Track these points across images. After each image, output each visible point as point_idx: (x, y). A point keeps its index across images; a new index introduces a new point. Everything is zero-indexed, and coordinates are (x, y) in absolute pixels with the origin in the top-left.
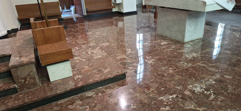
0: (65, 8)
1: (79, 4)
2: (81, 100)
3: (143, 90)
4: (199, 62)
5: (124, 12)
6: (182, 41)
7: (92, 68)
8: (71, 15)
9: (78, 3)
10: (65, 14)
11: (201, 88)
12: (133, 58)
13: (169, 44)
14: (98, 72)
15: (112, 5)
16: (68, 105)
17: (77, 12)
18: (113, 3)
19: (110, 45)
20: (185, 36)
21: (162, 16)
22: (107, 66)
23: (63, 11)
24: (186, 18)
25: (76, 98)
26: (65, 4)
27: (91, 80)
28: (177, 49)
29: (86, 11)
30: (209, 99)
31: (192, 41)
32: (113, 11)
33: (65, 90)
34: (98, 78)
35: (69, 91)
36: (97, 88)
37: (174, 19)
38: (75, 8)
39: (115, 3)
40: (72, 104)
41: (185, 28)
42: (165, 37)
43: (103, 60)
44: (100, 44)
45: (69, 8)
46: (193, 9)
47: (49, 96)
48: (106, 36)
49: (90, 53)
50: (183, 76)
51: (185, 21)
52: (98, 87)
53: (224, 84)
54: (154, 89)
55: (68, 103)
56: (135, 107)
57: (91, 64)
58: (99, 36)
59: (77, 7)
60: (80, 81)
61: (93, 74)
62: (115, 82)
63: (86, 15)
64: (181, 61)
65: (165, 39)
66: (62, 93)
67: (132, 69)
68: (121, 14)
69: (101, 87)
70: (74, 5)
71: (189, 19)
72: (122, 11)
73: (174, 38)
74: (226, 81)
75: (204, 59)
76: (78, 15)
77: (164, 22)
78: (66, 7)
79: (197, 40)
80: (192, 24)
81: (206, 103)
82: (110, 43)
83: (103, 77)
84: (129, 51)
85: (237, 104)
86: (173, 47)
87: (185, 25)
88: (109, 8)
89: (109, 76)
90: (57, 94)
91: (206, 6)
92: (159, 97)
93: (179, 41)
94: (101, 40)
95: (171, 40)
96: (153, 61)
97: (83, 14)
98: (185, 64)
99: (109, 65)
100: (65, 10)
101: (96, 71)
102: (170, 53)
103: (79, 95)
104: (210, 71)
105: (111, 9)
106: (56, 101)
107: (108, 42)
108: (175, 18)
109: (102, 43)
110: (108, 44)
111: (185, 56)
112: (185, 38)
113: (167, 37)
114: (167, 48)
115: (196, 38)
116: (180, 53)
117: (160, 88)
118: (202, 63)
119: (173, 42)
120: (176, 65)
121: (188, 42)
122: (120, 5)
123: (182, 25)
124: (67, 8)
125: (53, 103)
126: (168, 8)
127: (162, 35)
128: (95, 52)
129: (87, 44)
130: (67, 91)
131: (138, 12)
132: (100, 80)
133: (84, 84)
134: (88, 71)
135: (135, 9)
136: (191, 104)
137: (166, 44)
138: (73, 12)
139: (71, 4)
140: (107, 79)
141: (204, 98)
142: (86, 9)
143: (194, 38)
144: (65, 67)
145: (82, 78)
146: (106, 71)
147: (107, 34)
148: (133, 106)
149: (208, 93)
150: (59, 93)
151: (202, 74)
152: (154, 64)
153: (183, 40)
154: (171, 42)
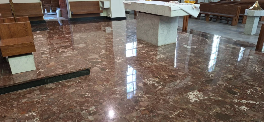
0: (51, 11)
1: (65, 7)
2: (40, 91)
3: (102, 83)
4: (163, 62)
5: (113, 17)
6: (156, 45)
7: (57, 64)
8: (56, 17)
9: (63, 5)
10: (49, 17)
11: (154, 81)
12: (104, 58)
13: (144, 47)
14: (62, 67)
15: (100, 9)
16: (26, 94)
17: (62, 16)
18: (101, 7)
19: (86, 47)
20: (158, 40)
21: (140, 21)
22: (73, 62)
23: (48, 14)
24: (158, 23)
25: (35, 89)
26: (51, 7)
27: (53, 73)
28: (149, 52)
29: (72, 14)
30: (156, 89)
31: (165, 45)
32: (101, 16)
33: (25, 81)
34: (60, 71)
35: (28, 81)
36: (58, 81)
37: (149, 24)
38: (61, 11)
39: (103, 7)
40: (30, 94)
41: (158, 32)
42: (142, 41)
43: (71, 58)
44: (76, 45)
45: (54, 11)
46: (162, 14)
47: (7, 85)
48: (85, 38)
49: (61, 52)
50: (143, 73)
51: (158, 26)
52: (60, 81)
53: (175, 78)
54: (113, 82)
55: (26, 93)
56: (89, 95)
57: (58, 60)
58: (78, 38)
59: (63, 10)
60: (42, 74)
61: (56, 68)
62: (78, 77)
63: (71, 18)
64: (147, 61)
65: (142, 43)
66: (21, 83)
67: (99, 67)
68: (109, 19)
69: (63, 81)
70: (60, 8)
71: (161, 24)
72: (110, 16)
73: (150, 42)
74: (178, 77)
75: (168, 60)
76: (63, 18)
77: (142, 27)
78: (52, 9)
79: (170, 44)
80: (164, 29)
81: (152, 92)
82: (87, 45)
83: (66, 71)
84: (103, 51)
85: (177, 93)
86: (145, 50)
87: (158, 29)
88: (96, 12)
89: (72, 70)
90: (16, 83)
91: (172, 12)
92: (115, 88)
93: (153, 45)
94: (78, 42)
95: (147, 44)
96: (122, 61)
97: (69, 17)
98: (149, 63)
99: (75, 62)
100: (51, 13)
101: (60, 66)
102: (141, 54)
103: (39, 87)
104: (169, 69)
105: (99, 14)
106: (15, 91)
107: (85, 43)
108: (150, 22)
109: (78, 44)
110: (84, 45)
111: (153, 57)
112: (158, 42)
113: (144, 41)
114: (140, 50)
115: (170, 43)
116: (150, 54)
117: (119, 81)
118: (164, 63)
119: (148, 46)
120: (142, 64)
121: (161, 46)
122: (108, 10)
123: (155, 29)
124: (53, 11)
125: (12, 92)
126: (145, 13)
127: (141, 39)
128: (66, 51)
129: (60, 43)
130: (26, 81)
131: (127, 18)
132: (61, 74)
133: (45, 76)
134: (53, 66)
135: (124, 15)
136: (139, 93)
137: (141, 47)
138: (58, 15)
139: (57, 7)
140: (70, 73)
141: (152, 88)
142: (71, 12)
143: (167, 43)
144: (27, 60)
145: (44, 72)
146: (70, 67)
147: (87, 36)
148: (87, 95)
149: (158, 85)
150: (18, 83)
151: (160, 71)
152: (122, 63)
153: (157, 43)
154: (146, 46)
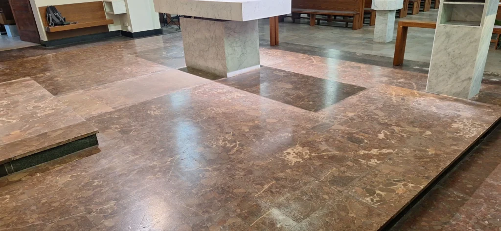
4: (238, 104)
5: (134, 31)
6: (224, 76)
7: (27, 133)
11: (225, 139)
12: (124, 110)
14: (37, 138)
15: (107, 17)
18: (107, 13)
20: (226, 67)
22: (60, 126)
24: (223, 35)
27: (20, 151)
28: (212, 89)
29: (46, 31)
30: (229, 153)
32: (110, 31)
34: (34, 146)
36: (34, 166)
37: (206, 38)
39: (112, 13)
41: (225, 52)
43: (55, 117)
49: (31, 108)
52: (38, 164)
53: (262, 130)
56: (101, 183)
57: (28, 126)
62: (73, 152)
63: (46, 40)
67: (116, 128)
68: (128, 35)
69: (43, 164)
72: (129, 29)
73: (212, 72)
74: (266, 127)
75: (247, 100)
77: (193, 45)
80: (235, 45)
81: (222, 159)
86: (205, 86)
87: (224, 47)
88: (98, 23)
89: (58, 141)
96: (161, 112)
97: (41, 39)
99: (65, 123)
101: (34, 136)
104: (250, 115)
105: (106, 27)
108: (207, 34)
111: (220, 98)
112: (227, 70)
116: (213, 93)
118: (241, 106)
122: (123, 17)
123: (219, 46)
127: (194, 68)
128: (42, 106)
131: (164, 31)
135: (158, 26)
141: (223, 153)
148: (97, 183)
149: (231, 146)
152: (161, 115)
